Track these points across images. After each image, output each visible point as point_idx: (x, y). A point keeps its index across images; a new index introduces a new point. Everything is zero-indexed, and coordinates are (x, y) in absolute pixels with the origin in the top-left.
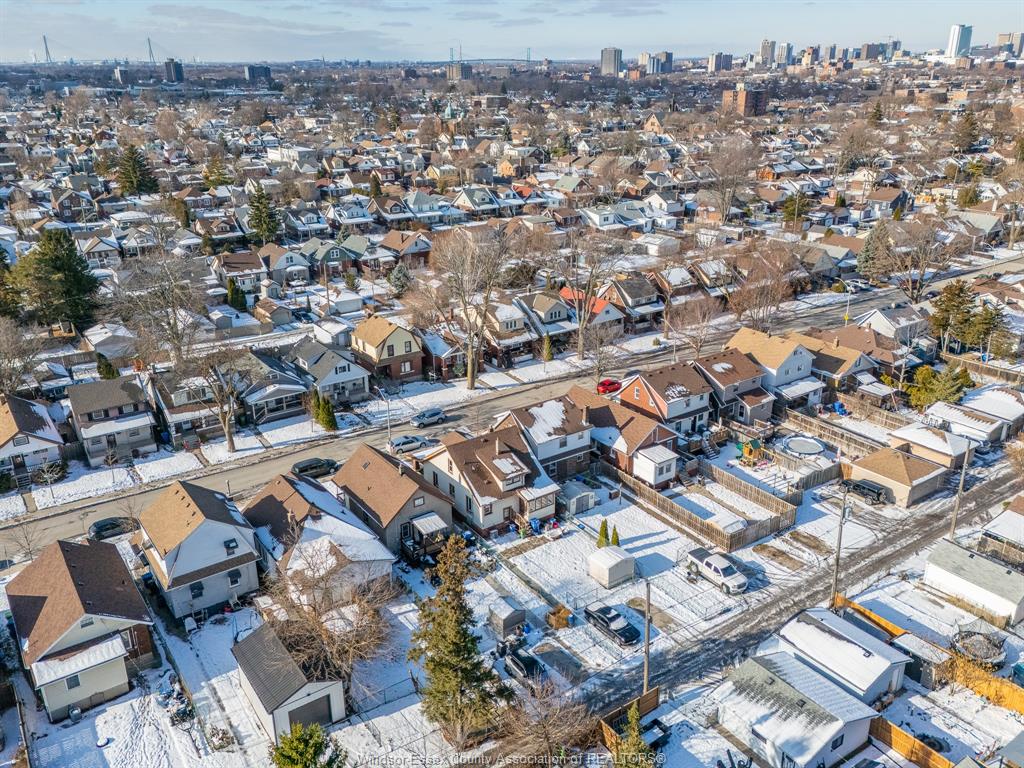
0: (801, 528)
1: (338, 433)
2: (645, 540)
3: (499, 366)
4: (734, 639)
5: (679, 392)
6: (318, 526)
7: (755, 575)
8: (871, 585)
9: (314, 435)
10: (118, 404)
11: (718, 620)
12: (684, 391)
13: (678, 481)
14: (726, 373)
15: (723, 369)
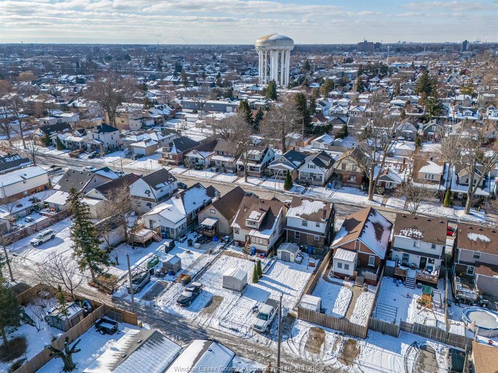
1: (288, 192)
5: (413, 234)
9: (280, 189)
10: (227, 152)
11: (225, 330)
12: (418, 235)
13: (352, 279)
14: (475, 242)
15: (478, 239)
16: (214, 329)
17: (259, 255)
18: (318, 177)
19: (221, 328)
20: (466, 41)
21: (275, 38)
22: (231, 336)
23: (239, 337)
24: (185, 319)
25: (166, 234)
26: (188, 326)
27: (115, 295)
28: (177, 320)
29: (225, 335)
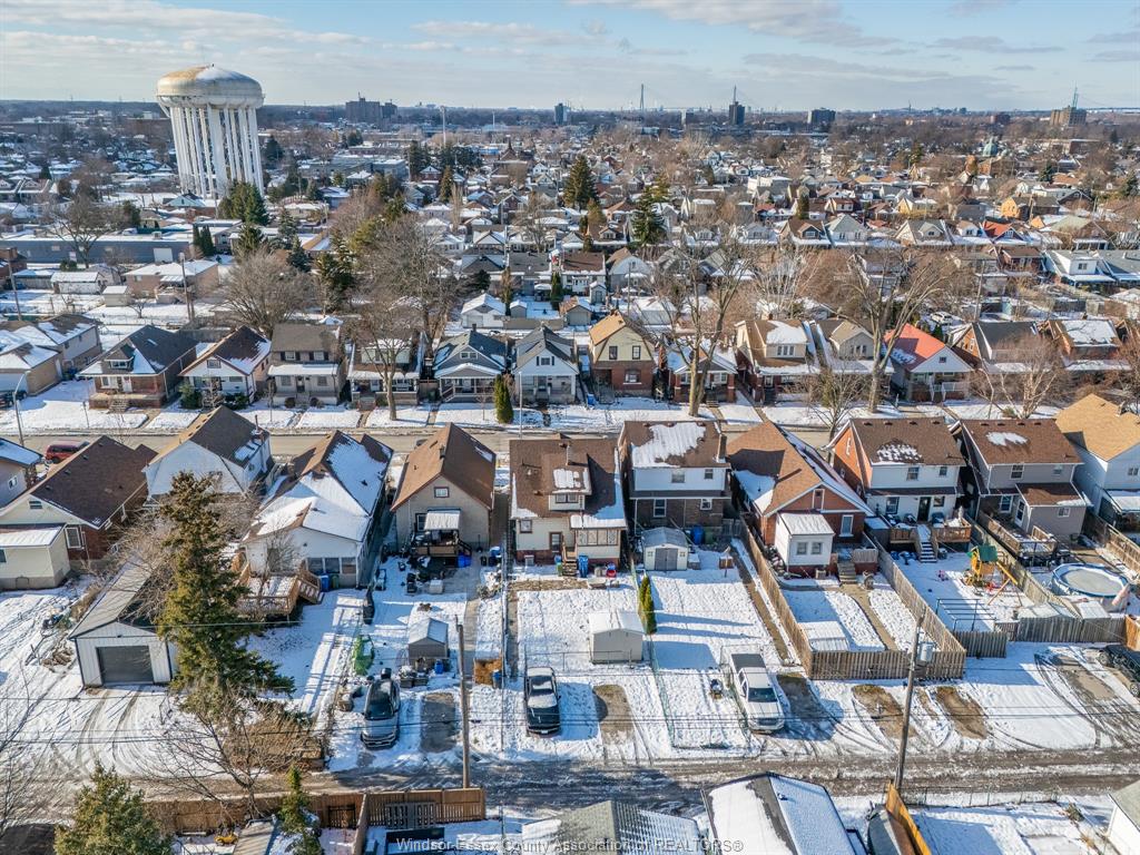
0: (964, 688)
1: (508, 426)
2: (708, 626)
3: (757, 400)
4: (688, 786)
5: (902, 455)
6: (315, 485)
7: (820, 719)
8: (1002, 804)
9: (483, 423)
10: (310, 349)
11: (694, 754)
12: (911, 455)
13: (833, 571)
14: (1007, 448)
15: (1006, 441)
16: (670, 760)
17: (604, 572)
18: (557, 384)
19: (685, 753)
20: (561, 105)
21: (213, 77)
22: (721, 762)
23: (740, 758)
24: (583, 762)
25: (330, 577)
26: (607, 775)
27: (335, 767)
28: (567, 772)
29: (707, 765)
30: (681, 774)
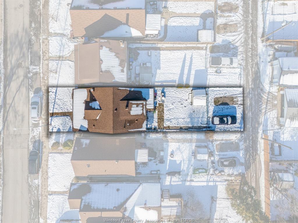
7: (229, 47)
23: (244, 71)
27: (244, 171)
30: (249, 87)
